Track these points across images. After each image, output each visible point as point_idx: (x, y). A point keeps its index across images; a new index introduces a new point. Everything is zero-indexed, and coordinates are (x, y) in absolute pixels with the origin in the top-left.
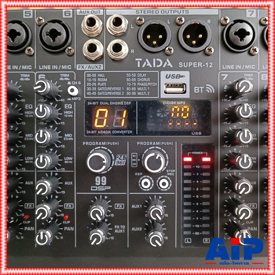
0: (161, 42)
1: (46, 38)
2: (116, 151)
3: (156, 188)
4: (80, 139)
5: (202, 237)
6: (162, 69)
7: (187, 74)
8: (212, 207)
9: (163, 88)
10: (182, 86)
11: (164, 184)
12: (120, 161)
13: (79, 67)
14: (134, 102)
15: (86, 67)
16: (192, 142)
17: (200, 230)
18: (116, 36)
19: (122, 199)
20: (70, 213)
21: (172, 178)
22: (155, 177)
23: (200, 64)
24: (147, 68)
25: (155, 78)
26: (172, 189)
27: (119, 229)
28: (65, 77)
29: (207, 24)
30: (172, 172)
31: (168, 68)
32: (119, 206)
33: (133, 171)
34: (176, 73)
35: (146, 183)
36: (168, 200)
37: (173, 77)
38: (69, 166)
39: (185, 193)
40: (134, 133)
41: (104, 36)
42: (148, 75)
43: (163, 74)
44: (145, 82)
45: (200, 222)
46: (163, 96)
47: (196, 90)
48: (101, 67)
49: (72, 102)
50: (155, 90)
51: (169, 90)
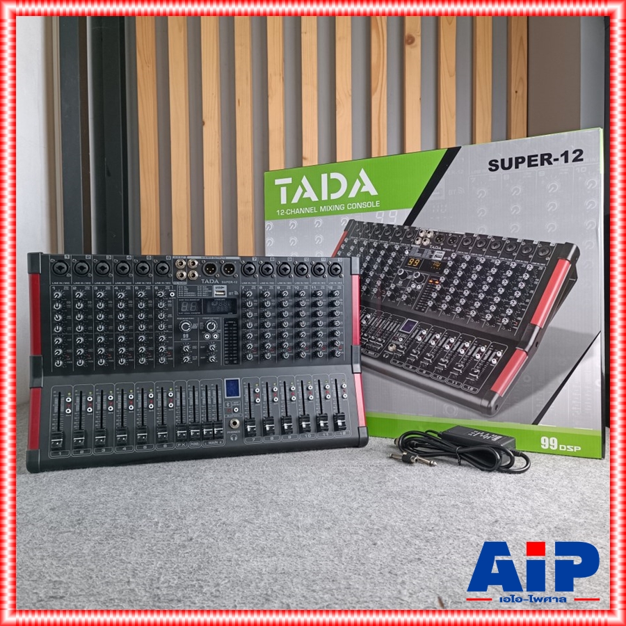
0: (214, 272)
1: (159, 270)
2: (192, 322)
3: (212, 338)
4: (176, 316)
5: (233, 360)
6: (214, 284)
7: (225, 286)
8: (238, 346)
9: (215, 293)
10: (223, 291)
11: (216, 336)
12: (195, 326)
13: (175, 283)
14: (201, 299)
15: (178, 283)
16: (228, 317)
17: (233, 357)
18: (193, 269)
19: (196, 344)
20: (171, 351)
21: (219, 334)
22: (211, 333)
23: (231, 282)
24: (207, 283)
25: (211, 288)
26: (219, 339)
27: (195, 358)
28: (168, 288)
29: (234, 264)
30: (219, 331)
31: (217, 284)
32: (195, 347)
33: (201, 331)
34: (221, 286)
35: (207, 336)
36: (217, 343)
37: (219, 288)
38: (171, 330)
39: (225, 340)
40: (201, 314)
41: (188, 269)
42: (207, 287)
43: (215, 286)
44: (206, 290)
45: (233, 354)
46: (215, 296)
47: (230, 293)
48: (185, 283)
49: (171, 300)
50: (211, 294)
51: (218, 293)
